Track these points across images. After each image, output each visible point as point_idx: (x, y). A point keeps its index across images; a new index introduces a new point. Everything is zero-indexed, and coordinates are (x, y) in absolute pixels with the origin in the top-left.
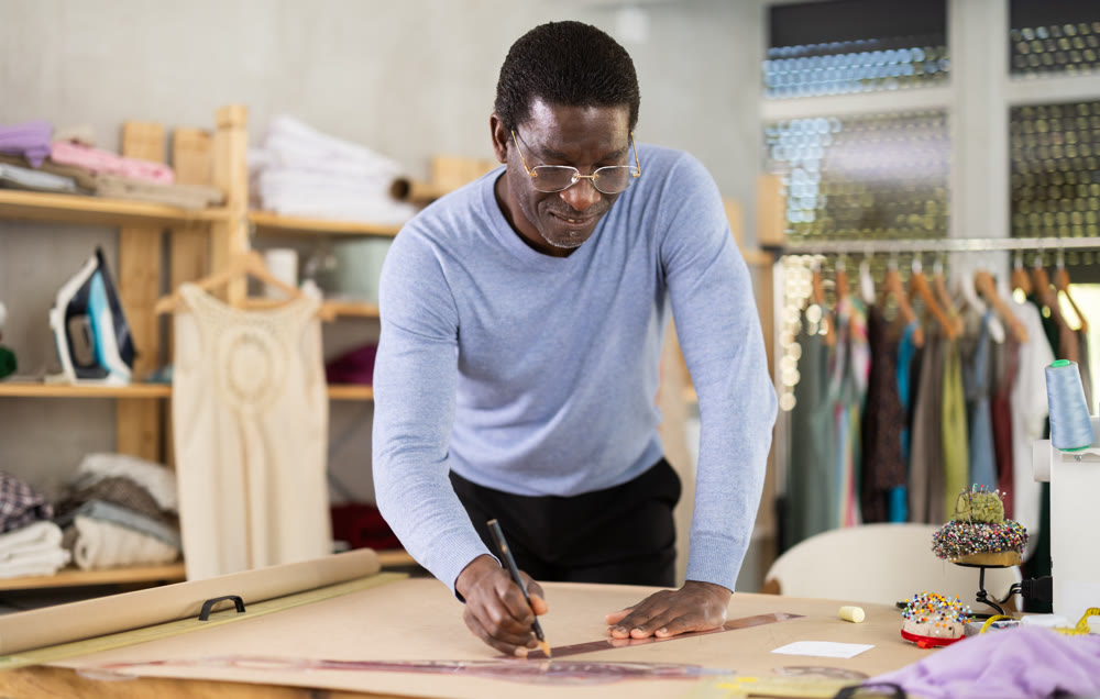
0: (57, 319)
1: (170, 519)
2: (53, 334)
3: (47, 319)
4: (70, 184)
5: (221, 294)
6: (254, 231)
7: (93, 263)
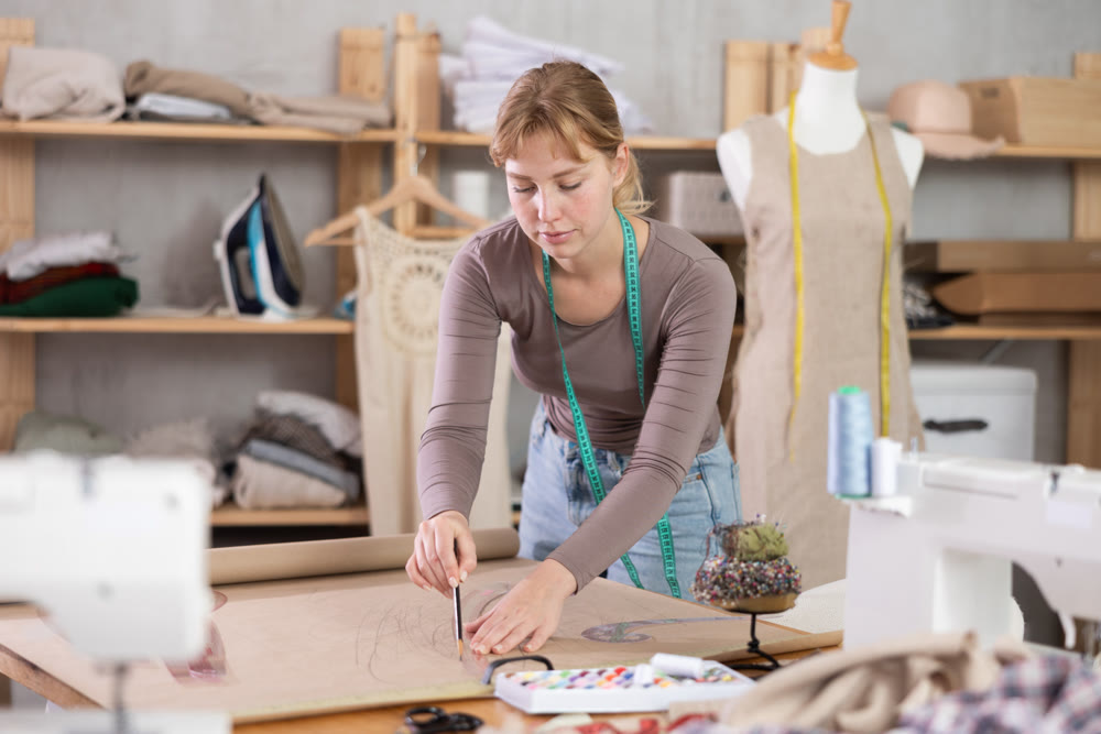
0: (220, 250)
1: (351, 464)
2: (216, 265)
3: (211, 251)
4: (224, 113)
5: (388, 218)
6: (423, 152)
7: (255, 193)
